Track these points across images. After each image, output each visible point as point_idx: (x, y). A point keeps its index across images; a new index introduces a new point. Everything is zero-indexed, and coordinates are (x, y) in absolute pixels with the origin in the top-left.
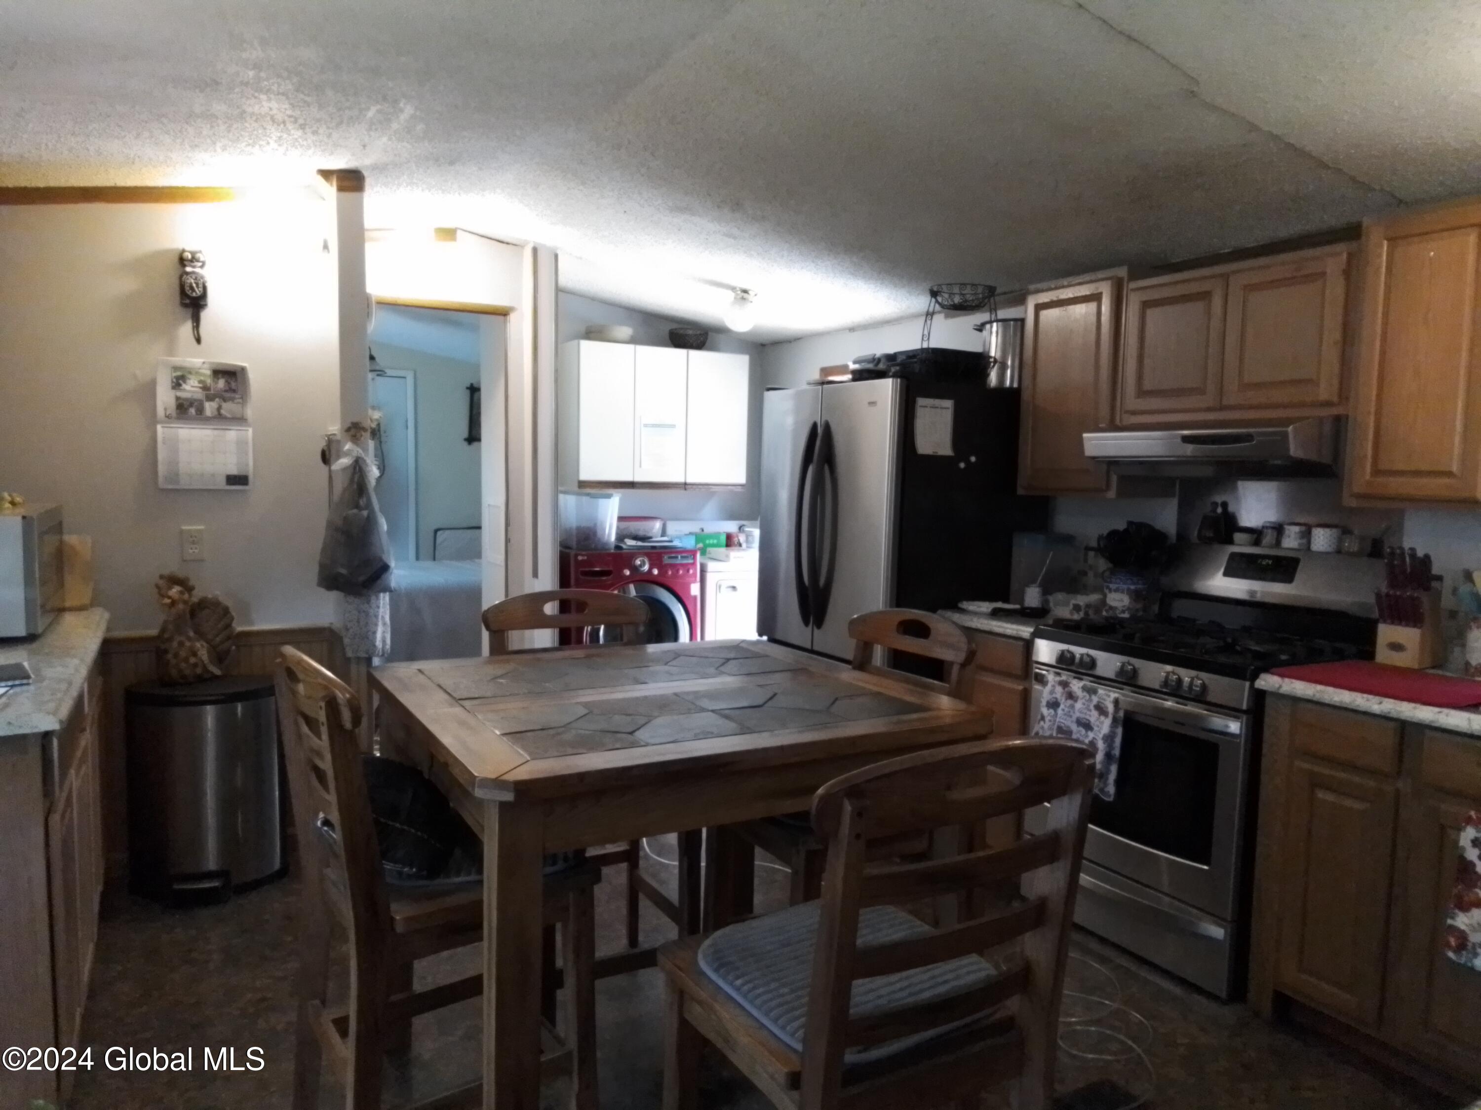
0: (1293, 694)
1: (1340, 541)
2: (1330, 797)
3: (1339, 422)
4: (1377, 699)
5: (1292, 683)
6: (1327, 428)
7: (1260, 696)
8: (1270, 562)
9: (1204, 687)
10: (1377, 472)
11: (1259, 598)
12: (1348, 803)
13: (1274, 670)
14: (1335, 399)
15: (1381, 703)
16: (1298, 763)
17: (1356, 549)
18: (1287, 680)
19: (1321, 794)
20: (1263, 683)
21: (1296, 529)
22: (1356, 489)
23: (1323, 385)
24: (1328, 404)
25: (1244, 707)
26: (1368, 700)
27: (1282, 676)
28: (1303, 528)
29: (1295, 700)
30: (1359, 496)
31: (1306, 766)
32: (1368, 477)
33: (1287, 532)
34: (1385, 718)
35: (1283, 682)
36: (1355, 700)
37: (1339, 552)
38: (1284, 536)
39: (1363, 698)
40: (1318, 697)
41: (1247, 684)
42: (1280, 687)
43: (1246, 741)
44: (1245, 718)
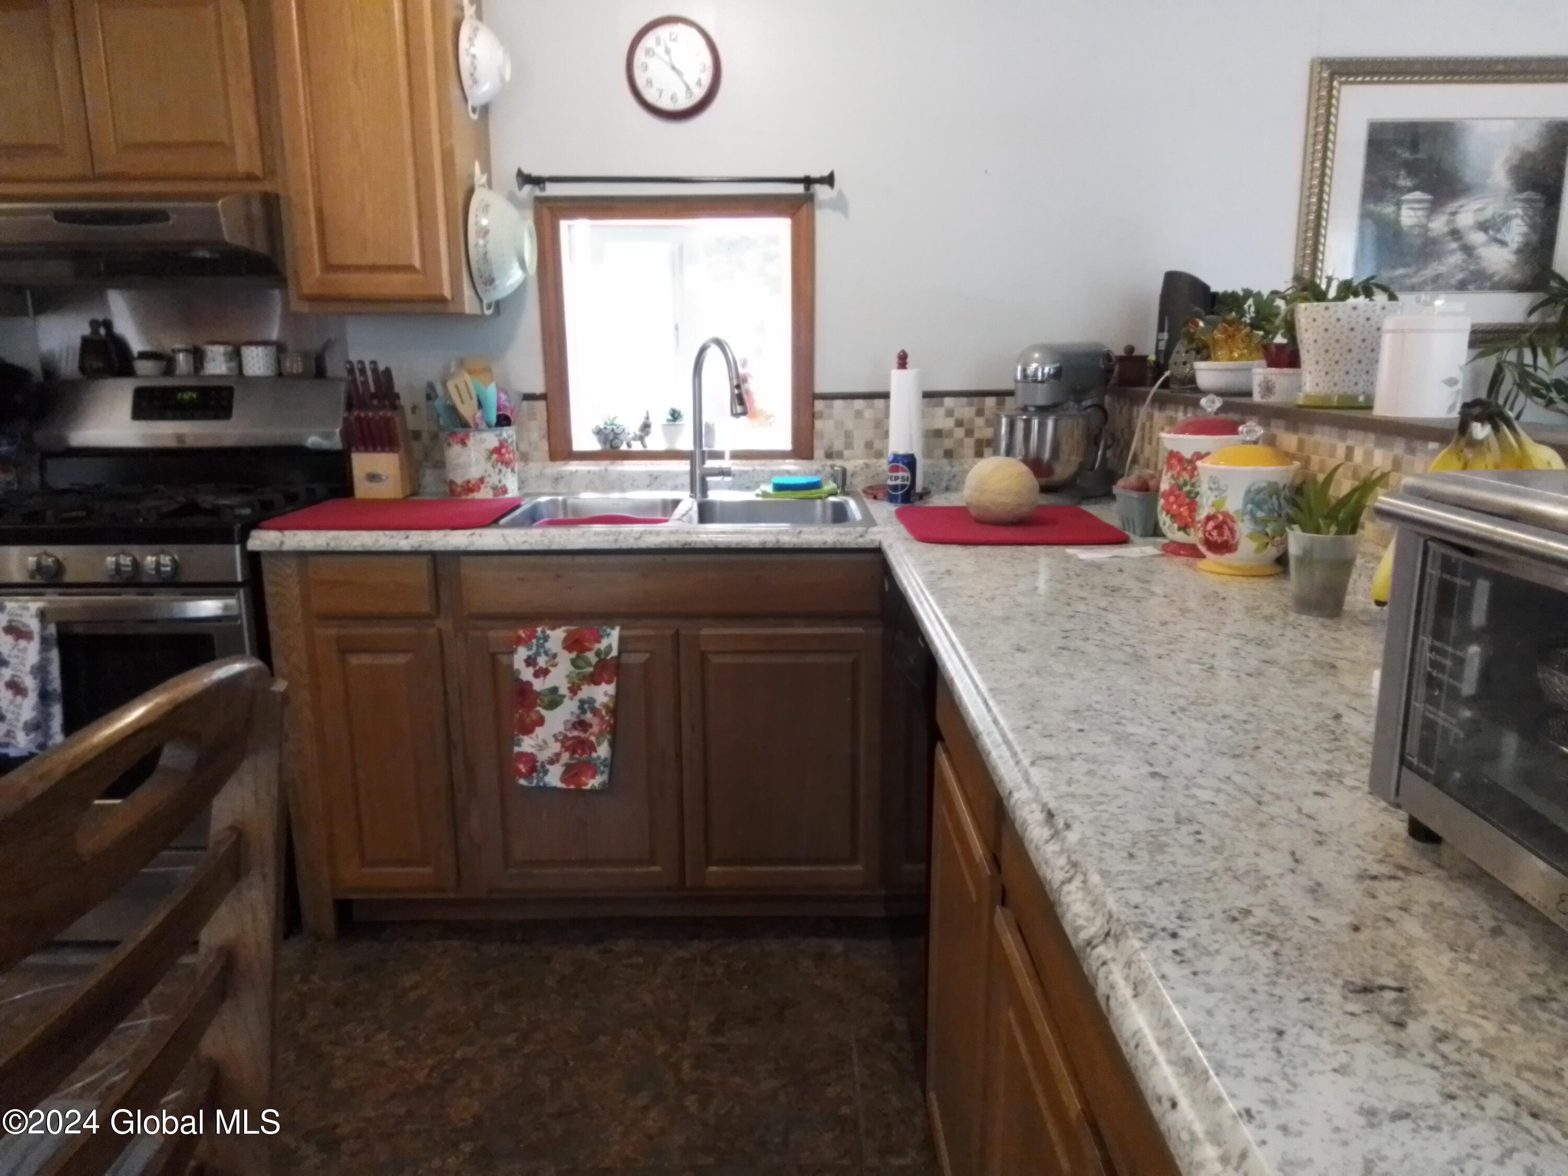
0: (300, 549)
1: (279, 362)
2: (365, 659)
3: (271, 203)
4: (402, 533)
5: (295, 535)
6: (257, 209)
7: (253, 560)
8: (194, 395)
9: (176, 565)
10: (329, 267)
11: (190, 443)
12: (386, 660)
13: (264, 523)
14: (259, 172)
15: (407, 537)
16: (318, 632)
17: (300, 370)
18: (287, 533)
19: (355, 660)
20: (258, 542)
21: (220, 349)
22: (306, 290)
23: (240, 149)
24: (250, 178)
25: (239, 578)
26: (392, 537)
27: (280, 529)
28: (230, 348)
29: (302, 555)
30: (312, 299)
31: (333, 632)
32: (318, 273)
33: (210, 354)
34: (415, 553)
35: (284, 535)
36: (377, 541)
37: (280, 374)
38: (207, 359)
39: (386, 535)
40: (333, 545)
41: (237, 548)
42: (282, 543)
43: (248, 620)
44: (242, 592)
